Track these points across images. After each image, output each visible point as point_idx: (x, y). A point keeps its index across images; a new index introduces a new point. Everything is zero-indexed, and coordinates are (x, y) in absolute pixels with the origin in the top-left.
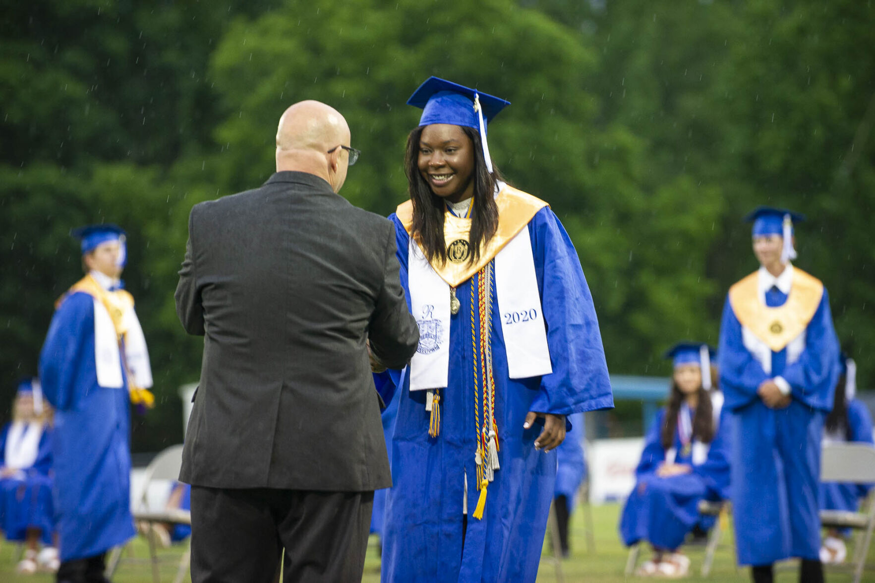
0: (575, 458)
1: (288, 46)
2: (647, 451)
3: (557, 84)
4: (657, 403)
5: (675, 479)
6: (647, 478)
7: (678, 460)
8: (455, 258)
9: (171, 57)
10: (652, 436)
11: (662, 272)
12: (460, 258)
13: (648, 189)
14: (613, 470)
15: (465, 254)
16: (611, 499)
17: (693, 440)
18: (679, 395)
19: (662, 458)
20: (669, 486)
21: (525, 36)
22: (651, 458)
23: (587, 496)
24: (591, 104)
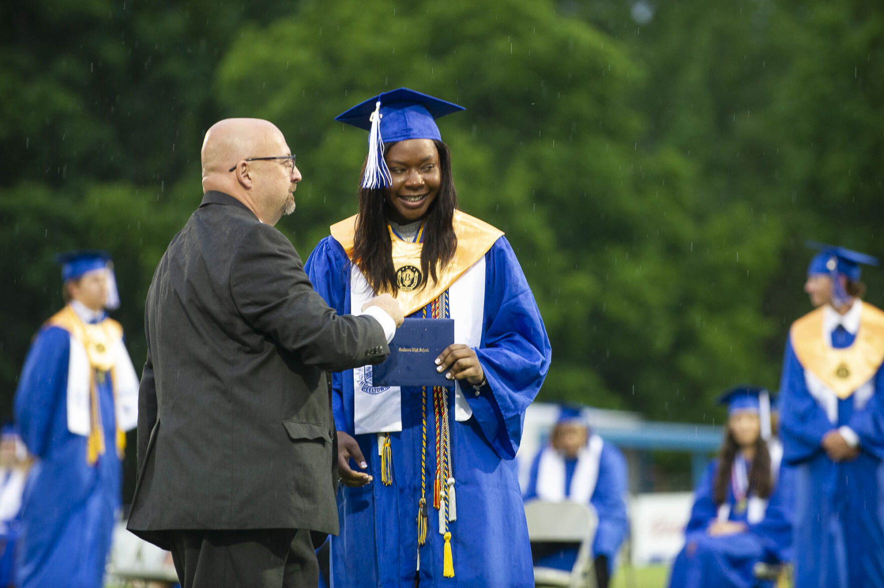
0: (618, 514)
1: (302, 56)
2: (698, 506)
3: (601, 100)
4: (708, 454)
5: (729, 539)
6: (697, 536)
7: (732, 517)
8: (404, 286)
9: (174, 67)
10: (703, 489)
11: (716, 309)
12: (409, 286)
13: (700, 217)
14: (659, 528)
15: (416, 281)
16: (656, 561)
17: (749, 494)
18: (734, 446)
19: (714, 514)
20: (721, 547)
21: (564, 47)
22: (702, 514)
23: (629, 555)
24: (636, 123)
